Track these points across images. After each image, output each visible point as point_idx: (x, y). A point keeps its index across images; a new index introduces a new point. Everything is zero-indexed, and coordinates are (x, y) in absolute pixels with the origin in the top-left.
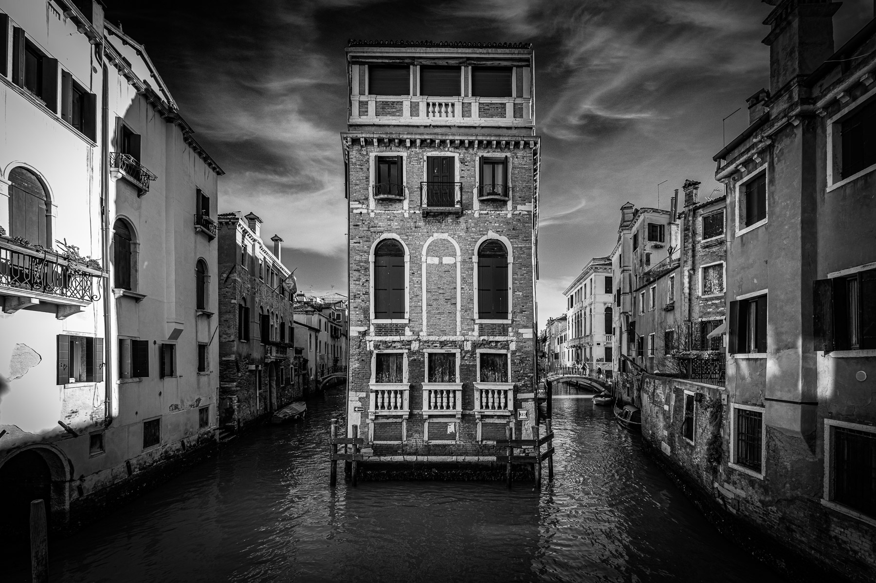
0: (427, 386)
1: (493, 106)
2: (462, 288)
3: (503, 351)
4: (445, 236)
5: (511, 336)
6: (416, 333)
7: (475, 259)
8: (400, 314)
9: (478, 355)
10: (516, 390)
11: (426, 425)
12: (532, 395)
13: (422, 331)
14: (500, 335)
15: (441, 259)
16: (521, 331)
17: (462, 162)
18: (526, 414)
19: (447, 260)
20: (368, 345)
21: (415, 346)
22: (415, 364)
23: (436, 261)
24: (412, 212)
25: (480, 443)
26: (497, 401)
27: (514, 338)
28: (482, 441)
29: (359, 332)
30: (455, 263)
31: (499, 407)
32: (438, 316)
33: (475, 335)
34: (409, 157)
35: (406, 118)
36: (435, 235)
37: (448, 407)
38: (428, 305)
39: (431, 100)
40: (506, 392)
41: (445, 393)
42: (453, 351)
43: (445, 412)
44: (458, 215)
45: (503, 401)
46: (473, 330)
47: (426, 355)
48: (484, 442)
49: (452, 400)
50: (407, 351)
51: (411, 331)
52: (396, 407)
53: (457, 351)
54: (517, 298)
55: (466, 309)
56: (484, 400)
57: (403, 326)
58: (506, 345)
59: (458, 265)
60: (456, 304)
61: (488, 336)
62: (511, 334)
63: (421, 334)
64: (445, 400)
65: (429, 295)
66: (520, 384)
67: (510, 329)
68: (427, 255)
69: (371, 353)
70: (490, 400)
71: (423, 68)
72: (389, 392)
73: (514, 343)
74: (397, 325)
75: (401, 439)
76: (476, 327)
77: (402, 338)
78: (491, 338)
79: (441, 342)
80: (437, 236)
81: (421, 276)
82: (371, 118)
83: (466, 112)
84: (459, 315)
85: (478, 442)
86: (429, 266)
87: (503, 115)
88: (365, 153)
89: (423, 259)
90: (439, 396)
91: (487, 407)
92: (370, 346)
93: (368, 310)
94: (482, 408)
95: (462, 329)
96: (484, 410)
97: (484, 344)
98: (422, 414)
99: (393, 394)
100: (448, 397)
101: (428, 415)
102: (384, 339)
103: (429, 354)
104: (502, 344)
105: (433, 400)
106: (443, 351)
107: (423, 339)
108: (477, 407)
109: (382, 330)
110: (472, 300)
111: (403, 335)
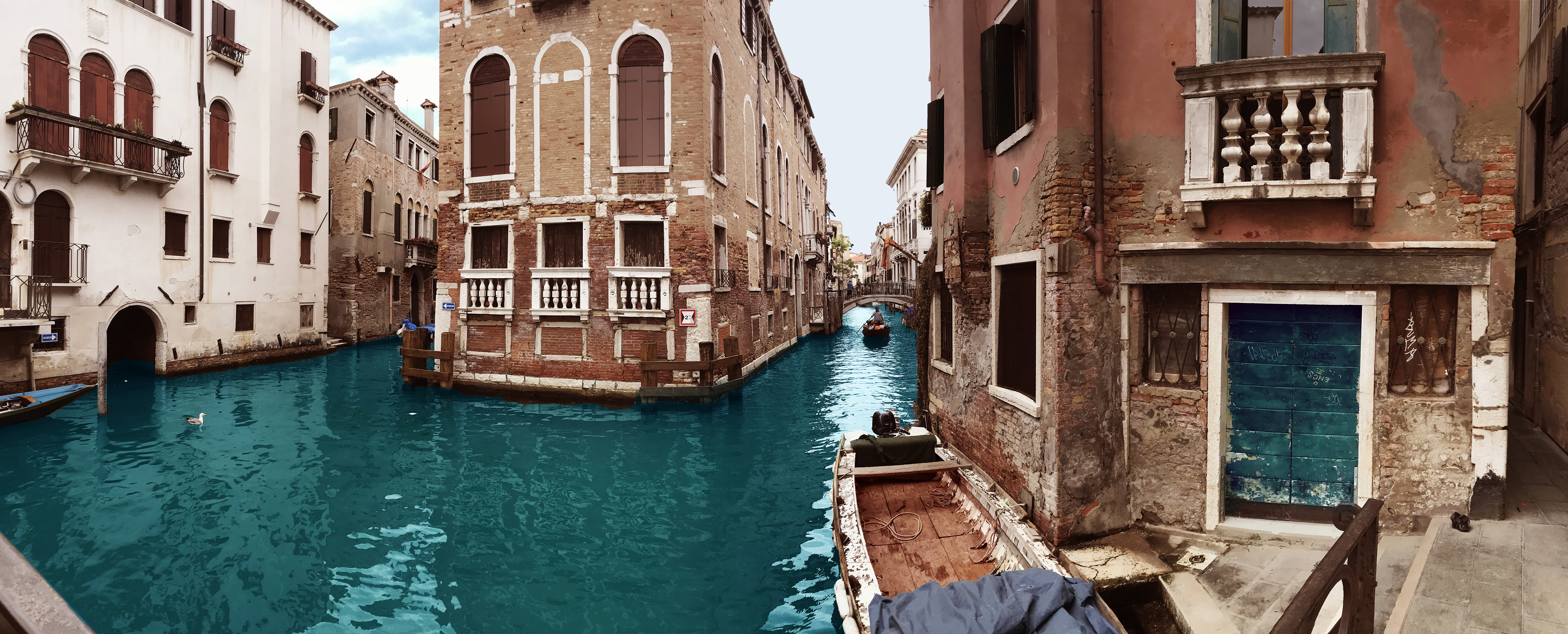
0: (540, 271)
2: (593, 119)
3: (657, 218)
4: (569, 38)
5: (669, 193)
6: (525, 194)
7: (614, 68)
8: (504, 168)
9: (617, 225)
10: (676, 278)
11: (539, 332)
12: (705, 287)
13: (533, 190)
14: (651, 191)
15: (561, 74)
16: (685, 184)
18: (694, 317)
19: (569, 77)
20: (461, 216)
21: (524, 213)
22: (525, 242)
23: (555, 78)
24: (520, 6)
25: (620, 361)
26: (644, 295)
27: (675, 197)
28: (623, 358)
29: (451, 199)
30: (583, 79)
31: (649, 306)
32: (557, 166)
33: (612, 194)
36: (554, 37)
37: (569, 305)
38: (542, 149)
40: (658, 281)
41: (565, 283)
42: (578, 219)
43: (565, 312)
45: (653, 295)
46: (610, 185)
47: (540, 227)
48: (626, 362)
49: (574, 294)
50: (512, 222)
51: (517, 191)
52: (495, 304)
53: (584, 219)
54: (679, 131)
55: (599, 152)
56: (624, 294)
57: (506, 185)
58: (659, 207)
59: (587, 81)
60: (583, 144)
61: (633, 193)
62: (669, 189)
63: (531, 195)
64: (564, 294)
65: (545, 134)
66: (682, 270)
67: (668, 182)
68: (542, 71)
69: (465, 226)
70: (634, 294)
72: (487, 282)
73: (674, 203)
74: (498, 182)
75: (503, 349)
76: (614, 180)
77: (506, 202)
78: (639, 198)
79: (562, 206)
81: (531, 104)
84: (587, 160)
85: (615, 359)
86: (544, 87)
89: (536, 78)
90: (556, 287)
91: (629, 305)
92: (464, 217)
93: (461, 165)
94: (620, 307)
95: (592, 183)
96: (624, 309)
97: (626, 206)
98: (533, 313)
99: (491, 286)
100: (569, 290)
101: (541, 317)
102: (481, 205)
103: (543, 224)
104: (655, 207)
105: (546, 294)
106: (563, 219)
107: (535, 202)
108: (613, 305)
109: (479, 192)
110: (608, 136)
111: (507, 197)
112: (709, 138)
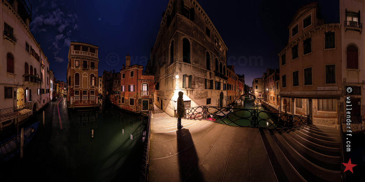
0: (83, 96)
1: (93, 54)
2: (88, 81)
4: (86, 73)
6: (81, 88)
7: (90, 77)
8: (79, 84)
9: (90, 91)
10: (96, 96)
11: (83, 101)
16: (96, 87)
17: (88, 62)
19: (86, 76)
21: (81, 89)
22: (81, 92)
23: (84, 76)
24: (81, 69)
28: (91, 104)
29: (72, 87)
31: (93, 99)
32: (85, 85)
33: (90, 88)
34: (80, 60)
35: (80, 54)
38: (83, 83)
39: (84, 52)
40: (94, 96)
44: (88, 70)
49: (86, 98)
52: (78, 99)
53: (87, 90)
55: (89, 84)
58: (94, 89)
59: (88, 77)
60: (87, 83)
61: (92, 88)
68: (83, 75)
71: (83, 46)
72: (77, 96)
74: (78, 86)
75: (78, 104)
79: (85, 89)
80: (84, 73)
81: (82, 79)
82: (74, 54)
83: (89, 54)
87: (94, 56)
88: (74, 59)
92: (74, 89)
93: (74, 84)
95: (88, 87)
103: (83, 91)
105: (83, 98)
108: (90, 99)
109: (76, 87)
111: (79, 88)
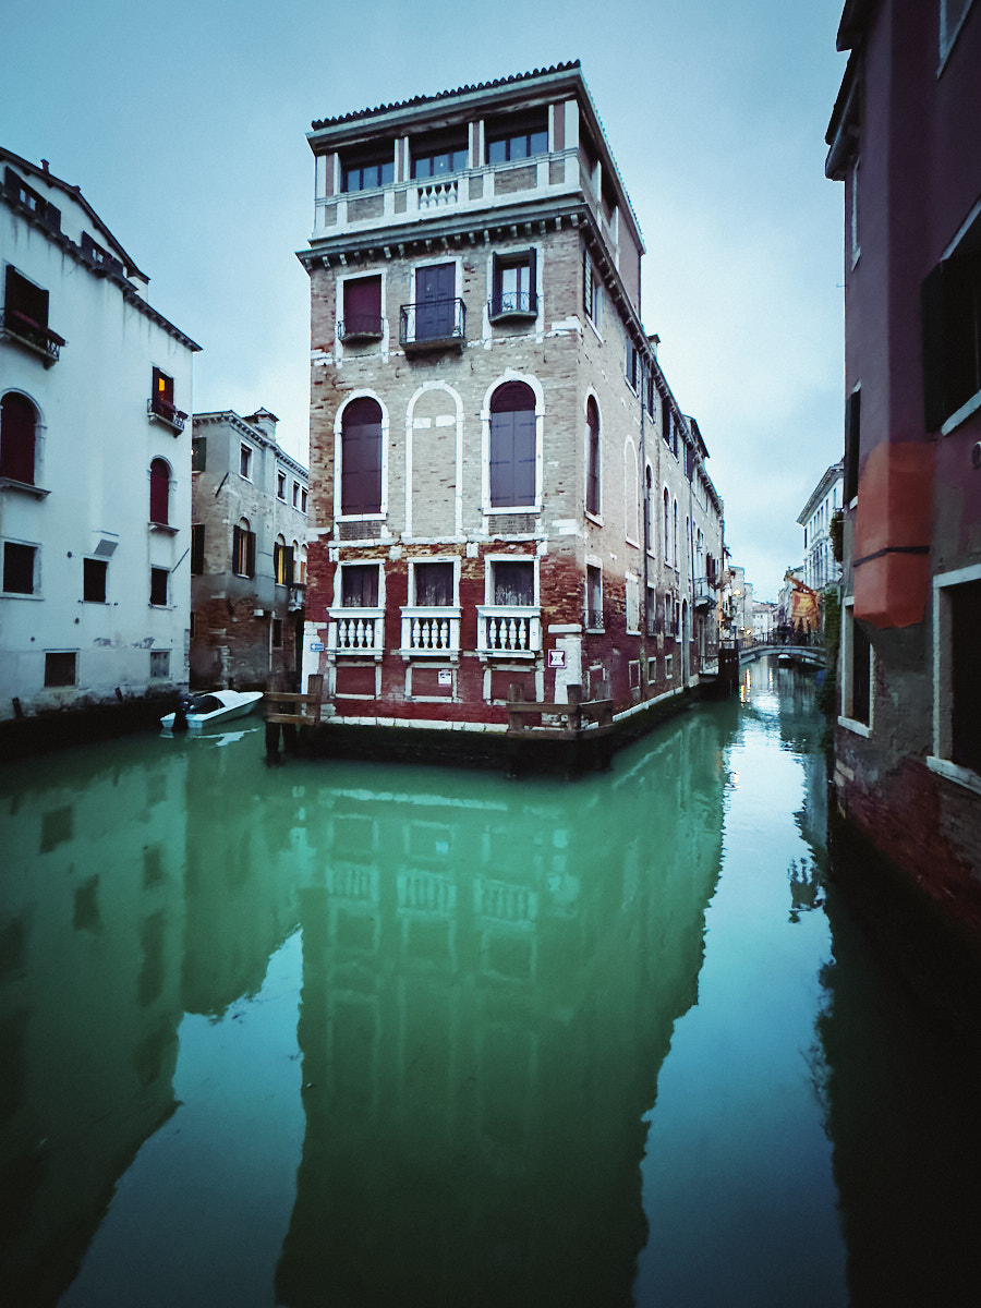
0: (410, 611)
1: (516, 173)
2: (465, 462)
3: (528, 558)
4: (441, 384)
5: (540, 532)
6: (398, 534)
7: (486, 414)
8: (375, 508)
9: (488, 565)
10: (546, 618)
11: (409, 672)
12: (577, 627)
13: (404, 530)
14: (522, 531)
15: (434, 419)
16: (556, 523)
17: (467, 268)
18: (563, 658)
19: (443, 421)
20: (331, 554)
21: (395, 554)
22: (396, 582)
23: (427, 423)
24: (394, 353)
25: (489, 703)
26: (513, 635)
27: (546, 536)
28: (492, 700)
29: (320, 536)
30: (455, 425)
31: (518, 646)
32: (428, 507)
34: (389, 274)
35: (389, 217)
36: (426, 384)
37: (439, 645)
38: (415, 490)
39: (426, 183)
40: (527, 621)
41: (435, 623)
42: (449, 558)
43: (434, 652)
44: (458, 352)
45: (522, 635)
46: (481, 526)
47: (411, 567)
48: (495, 703)
49: (444, 633)
50: (383, 561)
51: (389, 530)
52: (364, 645)
53: (455, 560)
54: (551, 471)
55: (470, 495)
56: (493, 634)
57: (377, 524)
59: (460, 427)
60: (455, 486)
61: (503, 533)
62: (540, 529)
63: (404, 534)
64: (435, 634)
65: (417, 476)
66: (552, 610)
67: (538, 522)
68: (414, 417)
69: (335, 565)
70: (503, 634)
71: (415, 141)
72: (356, 621)
73: (545, 543)
74: (370, 522)
75: (372, 692)
76: (486, 521)
77: (377, 542)
78: (509, 538)
79: (432, 547)
80: (428, 386)
81: (404, 447)
82: (341, 226)
84: (459, 502)
85: (485, 701)
86: (416, 432)
87: (532, 184)
88: (331, 278)
89: (408, 423)
90: (426, 626)
91: (498, 645)
92: (334, 555)
93: (332, 504)
94: (490, 647)
95: (464, 525)
96: (493, 649)
97: (498, 546)
98: (402, 654)
99: (361, 625)
100: (440, 629)
101: (411, 657)
102: (352, 544)
103: (415, 564)
104: (525, 547)
105: (416, 633)
106: (435, 559)
107: (407, 542)
108: (482, 644)
109: (349, 531)
110: (479, 479)
111: (378, 537)
112: (583, 479)
